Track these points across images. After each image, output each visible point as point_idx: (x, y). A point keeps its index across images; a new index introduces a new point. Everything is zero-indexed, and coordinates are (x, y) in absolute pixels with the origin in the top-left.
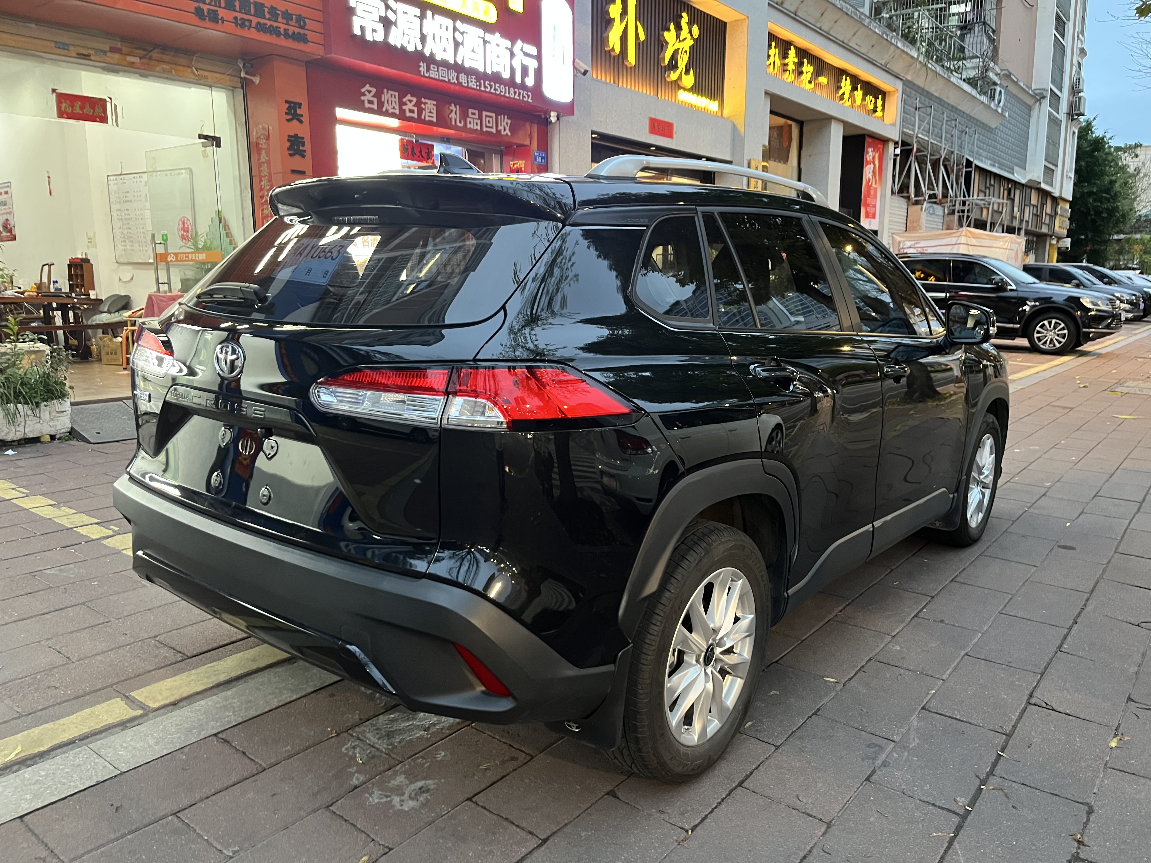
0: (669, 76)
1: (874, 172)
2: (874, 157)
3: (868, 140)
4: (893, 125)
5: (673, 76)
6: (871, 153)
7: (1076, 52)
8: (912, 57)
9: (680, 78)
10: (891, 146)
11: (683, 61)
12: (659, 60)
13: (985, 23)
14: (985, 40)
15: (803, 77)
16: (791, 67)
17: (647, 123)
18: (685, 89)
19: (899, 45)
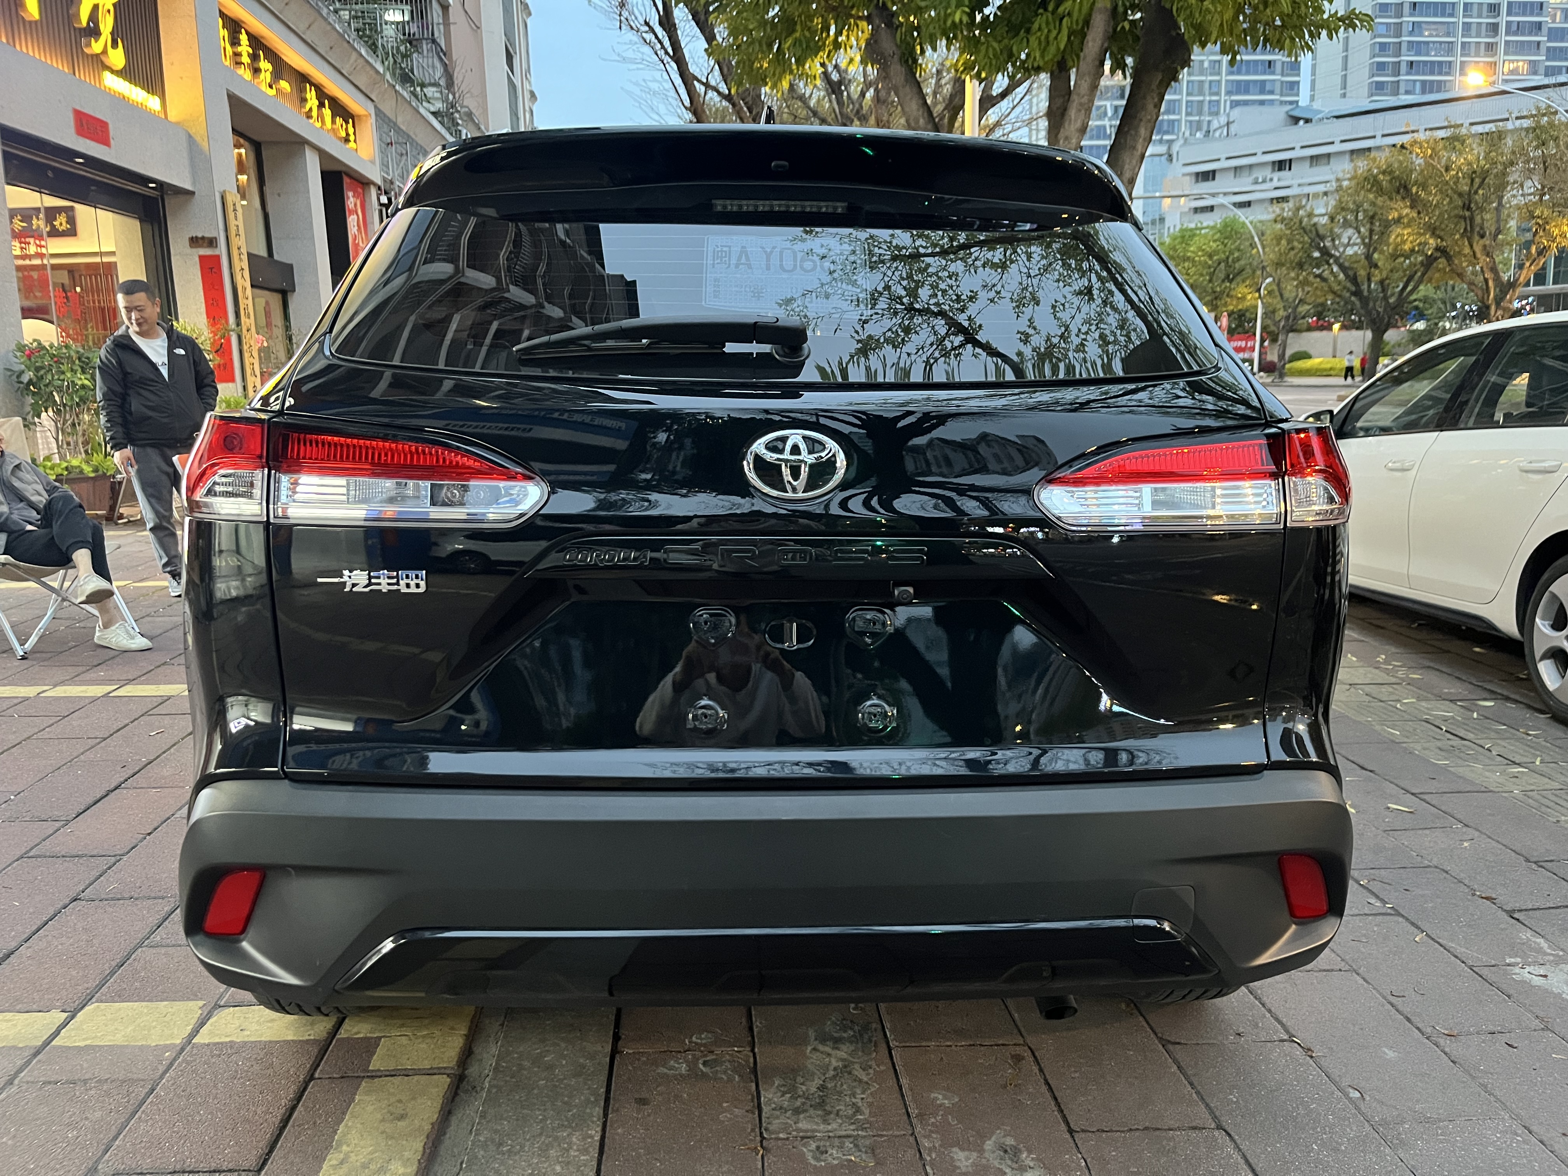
0: (89, 45)
1: (358, 225)
2: (355, 205)
3: (346, 180)
4: (373, 162)
5: (97, 47)
6: (352, 199)
7: (527, 96)
8: (377, 72)
9: (105, 52)
10: (373, 192)
11: (107, 25)
12: (72, 17)
13: (434, 41)
14: (438, 64)
15: (262, 76)
16: (246, 59)
17: (71, 116)
18: (113, 71)
19: (363, 52)
